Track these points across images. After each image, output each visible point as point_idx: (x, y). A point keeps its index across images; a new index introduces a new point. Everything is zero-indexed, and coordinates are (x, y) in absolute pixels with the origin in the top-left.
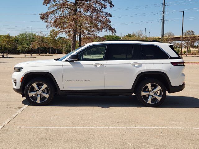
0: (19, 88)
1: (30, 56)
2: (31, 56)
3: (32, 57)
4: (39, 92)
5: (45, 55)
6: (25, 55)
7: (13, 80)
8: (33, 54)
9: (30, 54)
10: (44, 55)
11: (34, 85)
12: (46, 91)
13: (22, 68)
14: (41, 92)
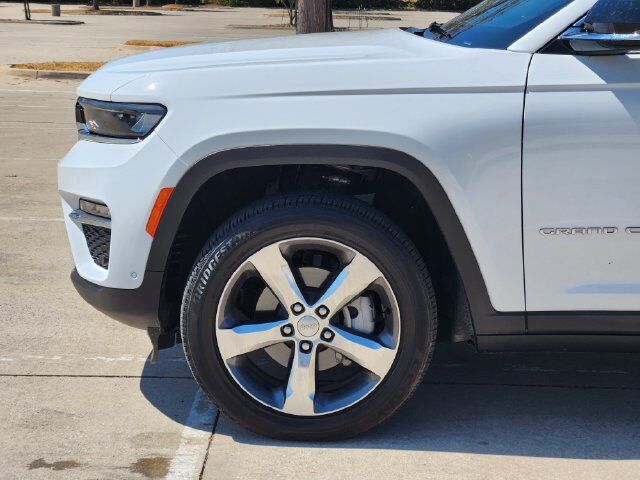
0: (136, 282)
1: (50, 17)
2: (57, 13)
3: (63, 17)
4: (308, 326)
5: (125, 13)
6: (27, 12)
7: (68, 210)
8: (63, 7)
9: (49, 7)
10: (116, 13)
11: (270, 263)
12: (365, 320)
13: (160, 110)
14: (325, 323)
